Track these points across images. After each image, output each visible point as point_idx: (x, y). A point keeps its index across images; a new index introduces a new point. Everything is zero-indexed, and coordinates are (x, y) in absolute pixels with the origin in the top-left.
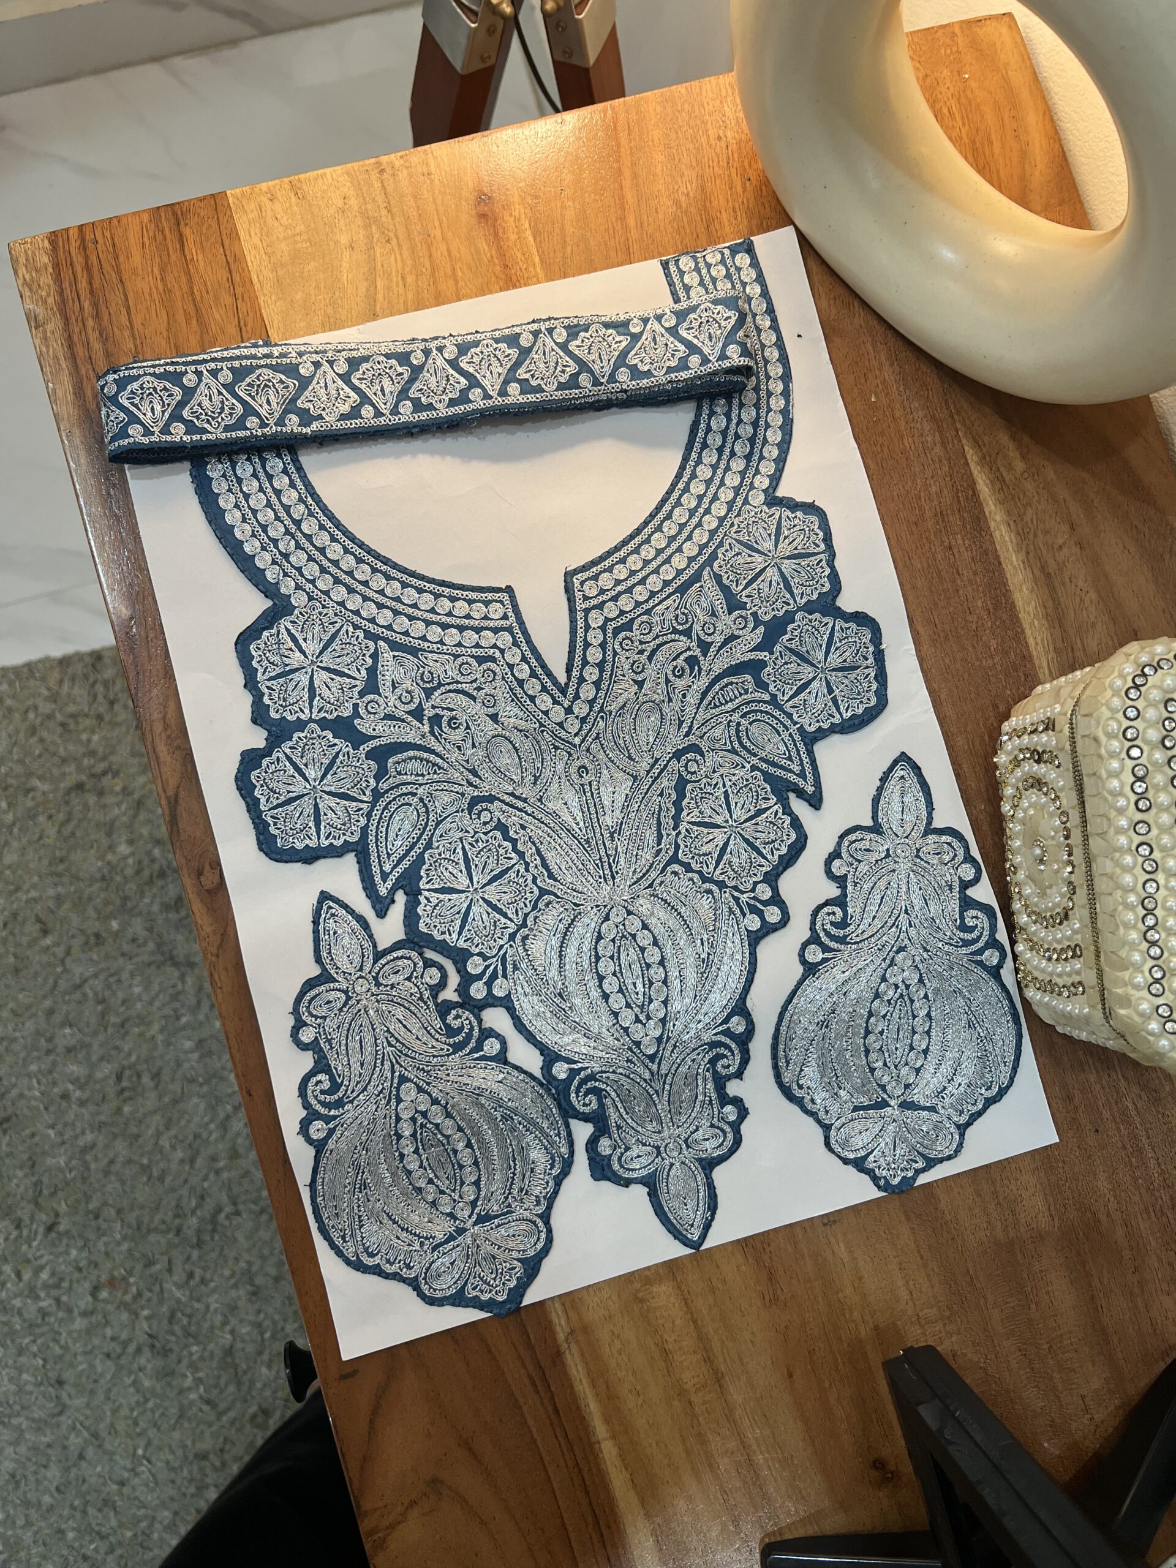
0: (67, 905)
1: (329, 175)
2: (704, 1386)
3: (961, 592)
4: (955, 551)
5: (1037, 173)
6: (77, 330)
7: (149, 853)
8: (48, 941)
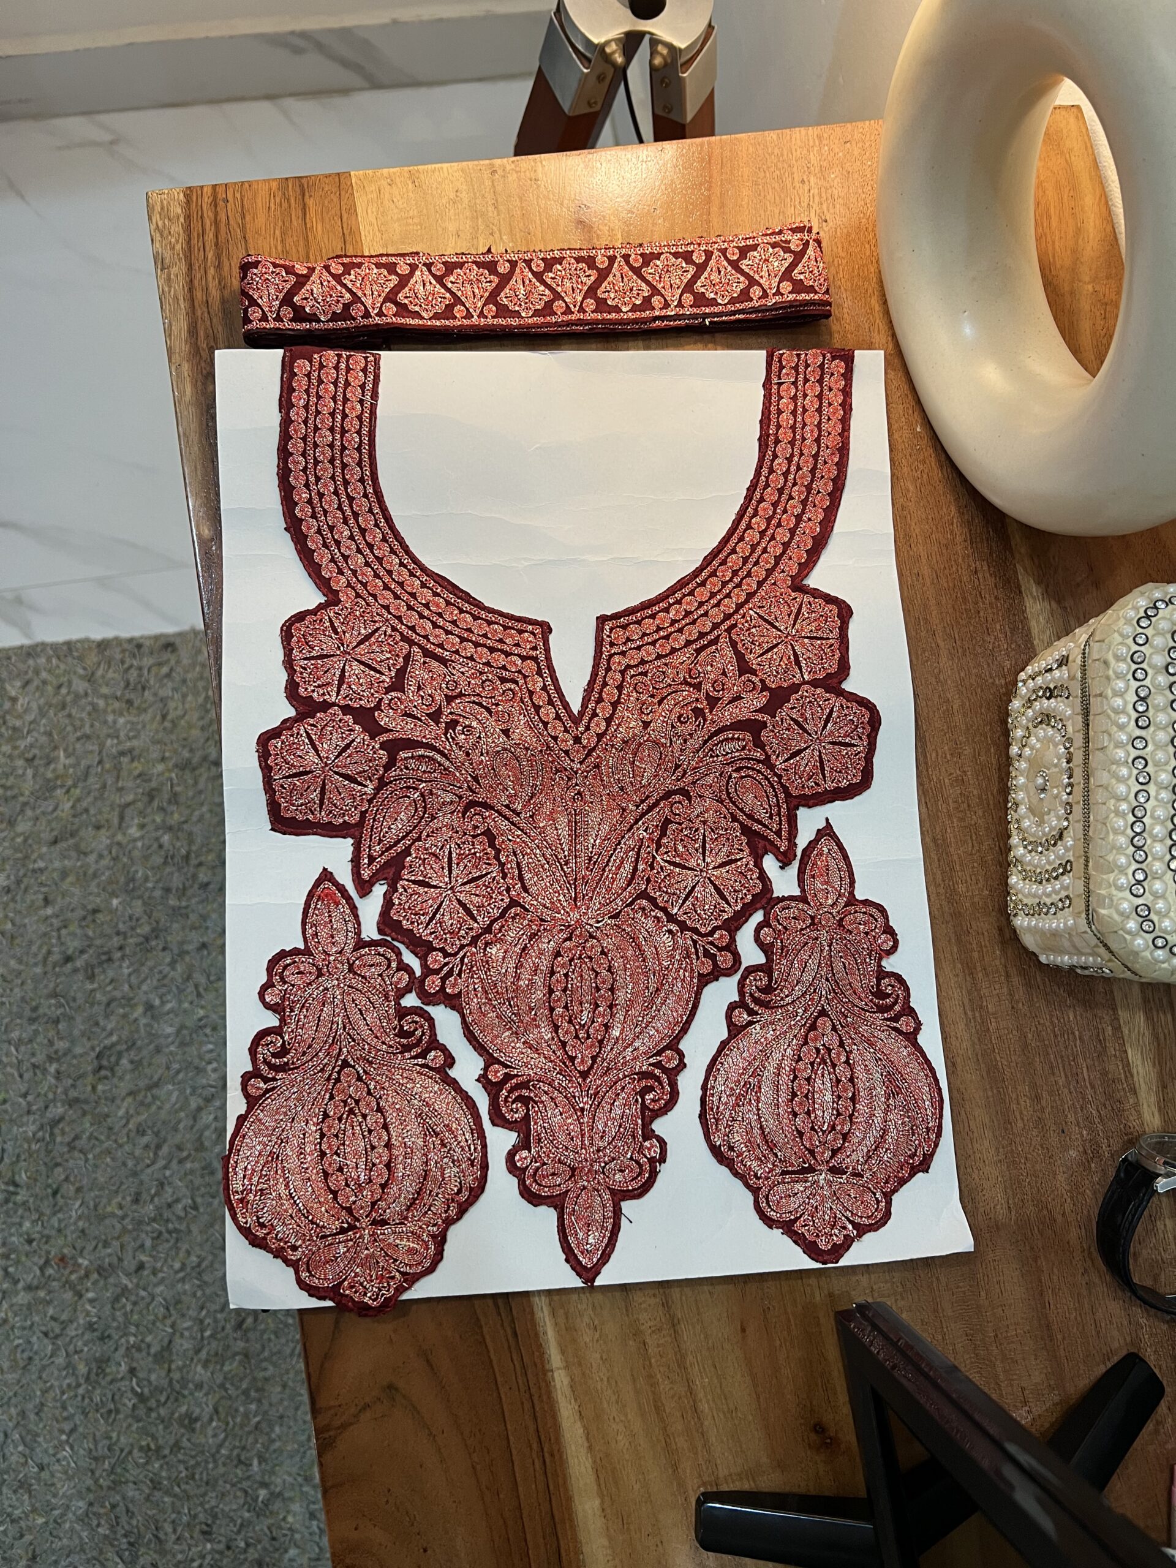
0: (71, 879)
1: (445, 170)
2: (660, 1330)
3: (982, 614)
4: (980, 576)
5: (1089, 248)
6: (198, 276)
7: (157, 839)
8: (49, 911)
